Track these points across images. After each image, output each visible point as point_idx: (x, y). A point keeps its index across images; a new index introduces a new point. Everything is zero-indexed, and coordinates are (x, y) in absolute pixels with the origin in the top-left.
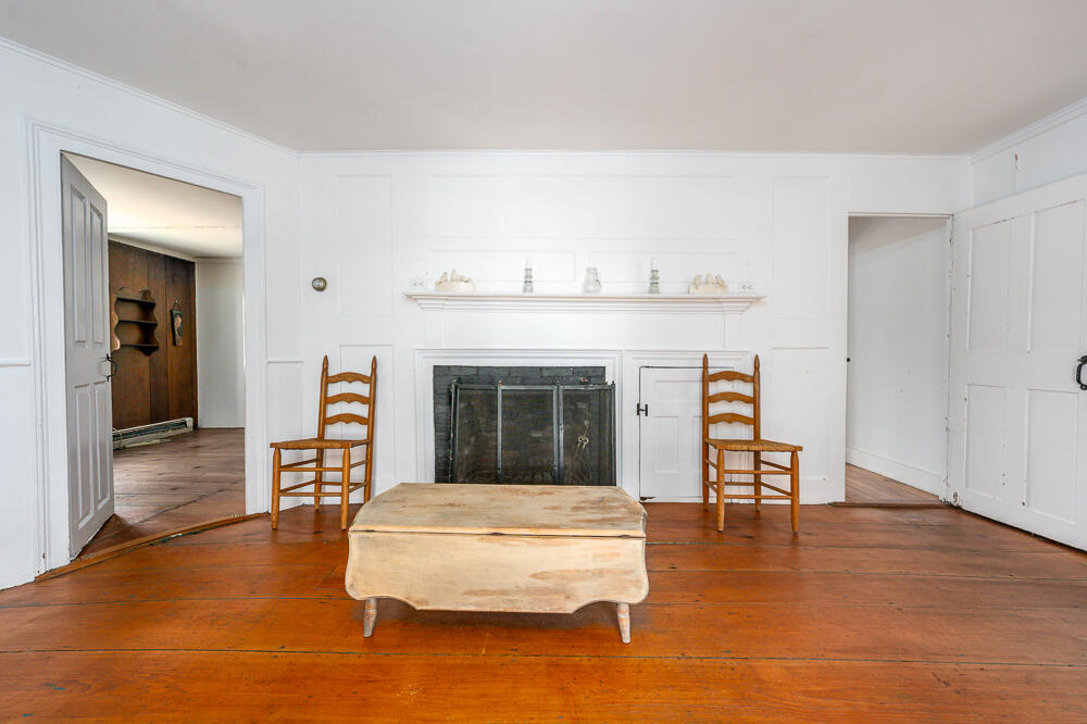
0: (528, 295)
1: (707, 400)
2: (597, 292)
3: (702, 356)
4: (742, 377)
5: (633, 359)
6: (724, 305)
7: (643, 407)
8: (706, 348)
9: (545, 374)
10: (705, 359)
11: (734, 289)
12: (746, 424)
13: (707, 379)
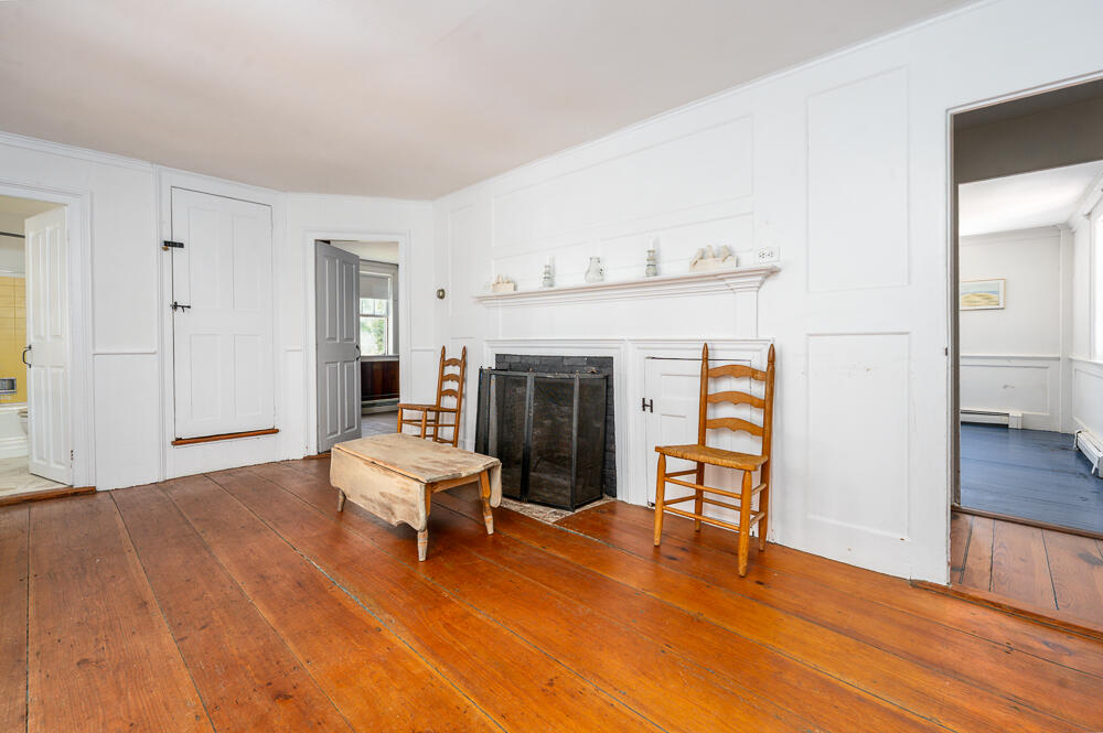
0: (550, 289)
1: (706, 400)
2: (602, 280)
3: (702, 346)
4: (752, 374)
5: (639, 348)
6: (728, 281)
7: (648, 402)
8: (706, 336)
9: (566, 363)
10: (706, 349)
11: (749, 261)
12: (753, 434)
13: (708, 374)
